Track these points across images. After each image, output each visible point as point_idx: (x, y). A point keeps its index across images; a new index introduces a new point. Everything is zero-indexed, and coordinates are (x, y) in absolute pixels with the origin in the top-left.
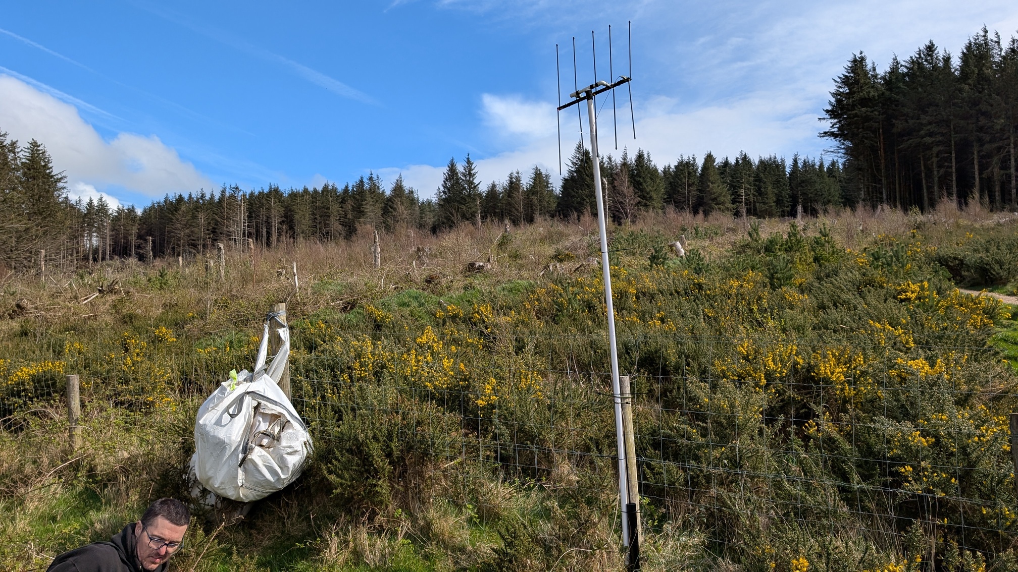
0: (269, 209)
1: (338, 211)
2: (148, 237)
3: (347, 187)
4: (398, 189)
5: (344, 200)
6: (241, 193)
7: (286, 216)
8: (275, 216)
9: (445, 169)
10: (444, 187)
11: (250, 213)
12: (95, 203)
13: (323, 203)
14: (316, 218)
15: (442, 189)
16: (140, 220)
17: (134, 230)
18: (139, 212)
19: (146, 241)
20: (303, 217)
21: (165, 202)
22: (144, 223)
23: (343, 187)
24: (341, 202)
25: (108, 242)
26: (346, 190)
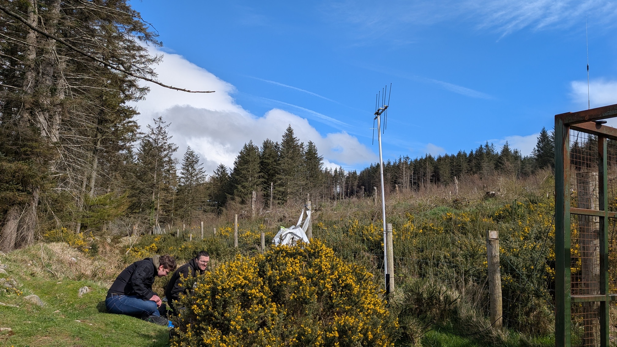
0: (425, 169)
1: (466, 167)
2: (362, 187)
3: (472, 152)
4: (506, 150)
5: (470, 160)
6: (410, 160)
7: (435, 172)
8: (428, 172)
9: (539, 135)
10: (538, 147)
11: (415, 171)
12: (338, 170)
13: (457, 163)
14: (453, 172)
15: (536, 148)
16: (359, 178)
17: (356, 183)
18: (358, 173)
19: (361, 188)
20: (445, 172)
21: (371, 168)
22: (361, 179)
23: (470, 152)
24: (469, 162)
25: (344, 190)
26: (471, 154)
